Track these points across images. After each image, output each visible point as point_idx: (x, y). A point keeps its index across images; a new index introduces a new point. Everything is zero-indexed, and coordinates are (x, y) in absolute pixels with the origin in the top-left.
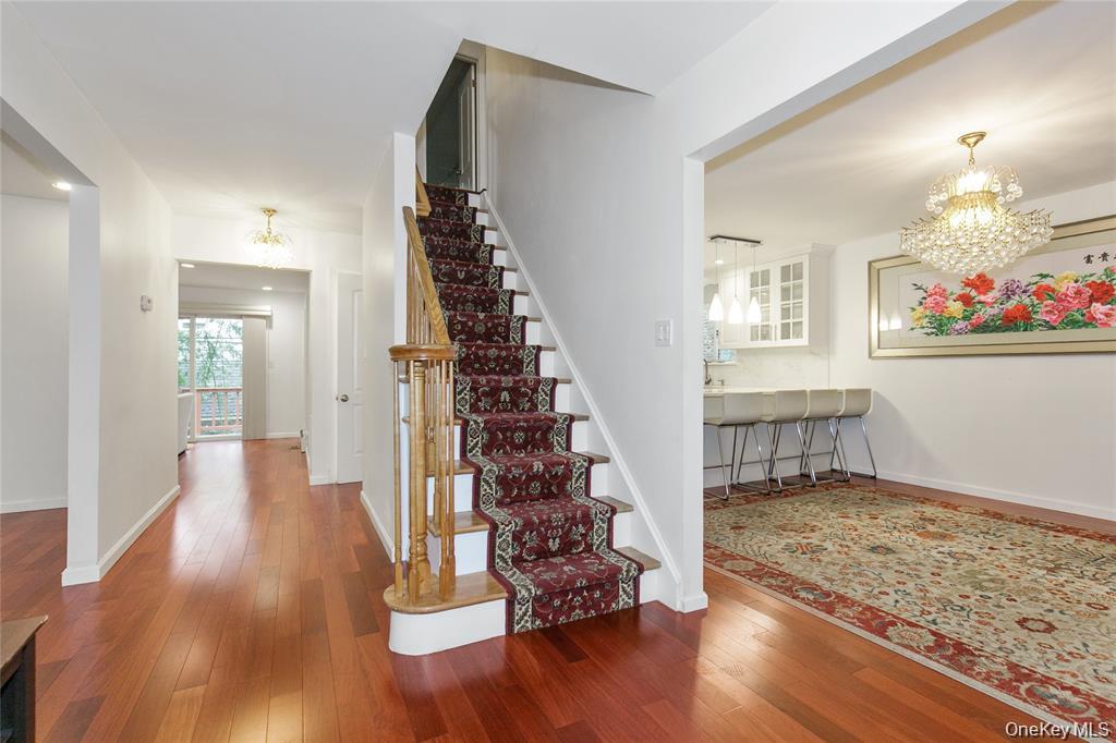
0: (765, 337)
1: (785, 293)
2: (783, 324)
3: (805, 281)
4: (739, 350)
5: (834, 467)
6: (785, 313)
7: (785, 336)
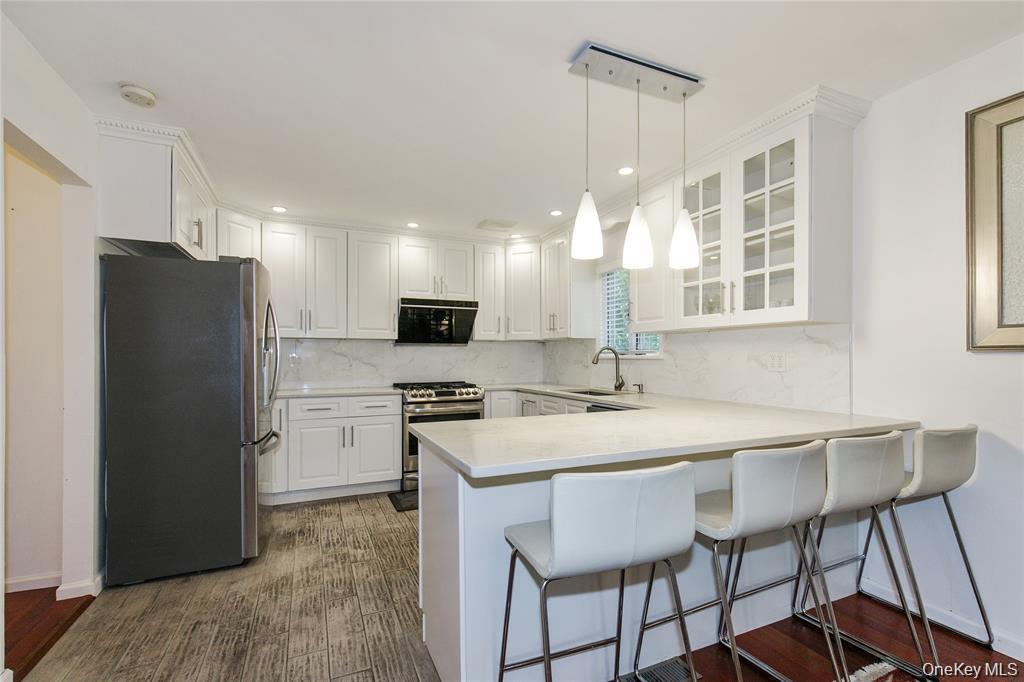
0: (712, 307)
1: (753, 215)
2: (747, 280)
3: (801, 183)
4: (667, 334)
5: (867, 587)
6: (753, 254)
7: (753, 302)
